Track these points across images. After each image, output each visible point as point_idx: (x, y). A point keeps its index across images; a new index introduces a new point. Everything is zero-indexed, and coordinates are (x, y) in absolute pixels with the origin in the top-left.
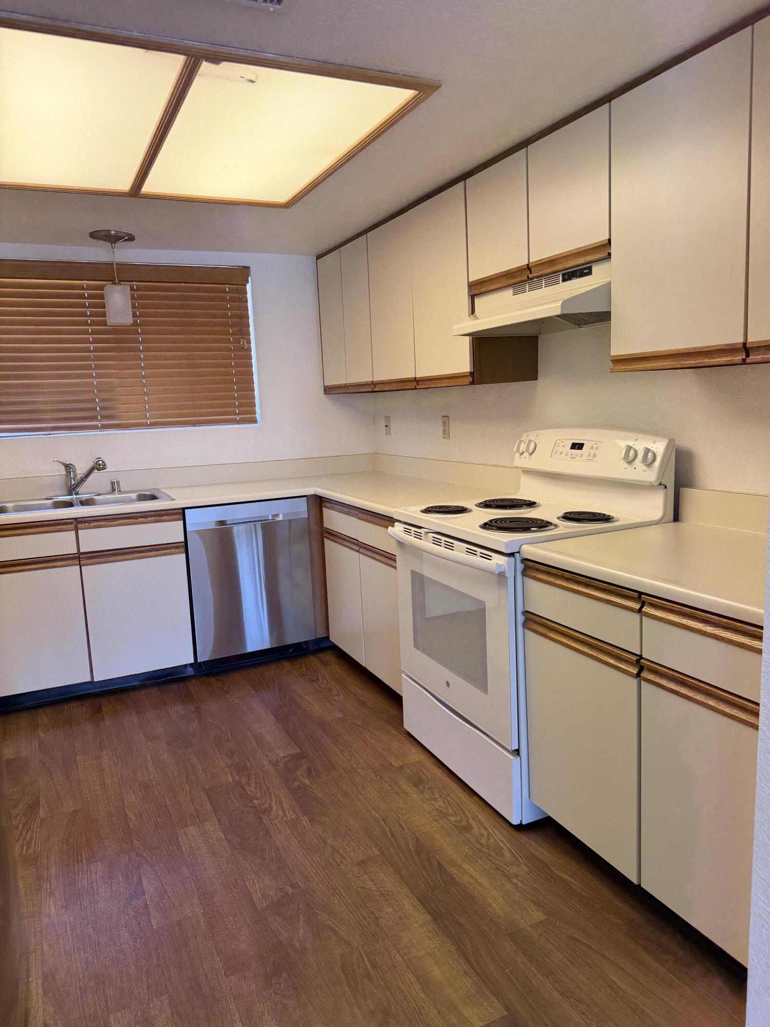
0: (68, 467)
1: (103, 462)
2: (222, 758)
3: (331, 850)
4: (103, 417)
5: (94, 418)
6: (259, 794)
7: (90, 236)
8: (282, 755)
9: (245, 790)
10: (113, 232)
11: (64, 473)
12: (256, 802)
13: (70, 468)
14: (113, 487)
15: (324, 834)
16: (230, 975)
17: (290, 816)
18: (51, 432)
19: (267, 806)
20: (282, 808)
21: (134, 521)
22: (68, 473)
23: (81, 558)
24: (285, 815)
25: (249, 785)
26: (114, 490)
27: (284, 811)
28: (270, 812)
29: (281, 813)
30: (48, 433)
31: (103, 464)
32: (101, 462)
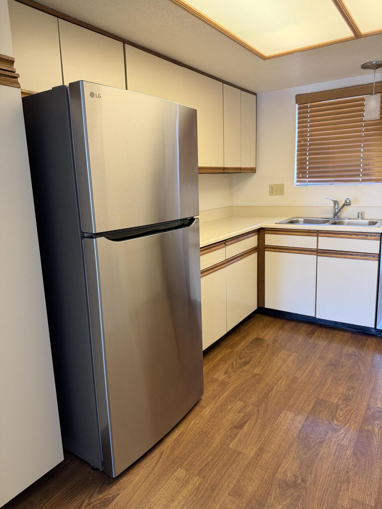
0: (335, 202)
1: (350, 201)
2: (344, 387)
3: (345, 478)
4: (364, 175)
5: (358, 175)
6: (341, 419)
7: (362, 68)
8: (379, 406)
9: (336, 412)
10: (374, 62)
11: (333, 205)
12: (335, 422)
13: (336, 203)
14: (358, 215)
15: (352, 467)
16: (230, 496)
17: (345, 442)
18: (333, 183)
19: (339, 428)
20: (345, 435)
21: (350, 236)
22: (335, 205)
23: (319, 252)
24: (343, 439)
25: (342, 410)
26: (358, 217)
27: (344, 437)
28: (336, 433)
29: (341, 437)
30: (331, 183)
31: (349, 202)
32: (348, 201)
